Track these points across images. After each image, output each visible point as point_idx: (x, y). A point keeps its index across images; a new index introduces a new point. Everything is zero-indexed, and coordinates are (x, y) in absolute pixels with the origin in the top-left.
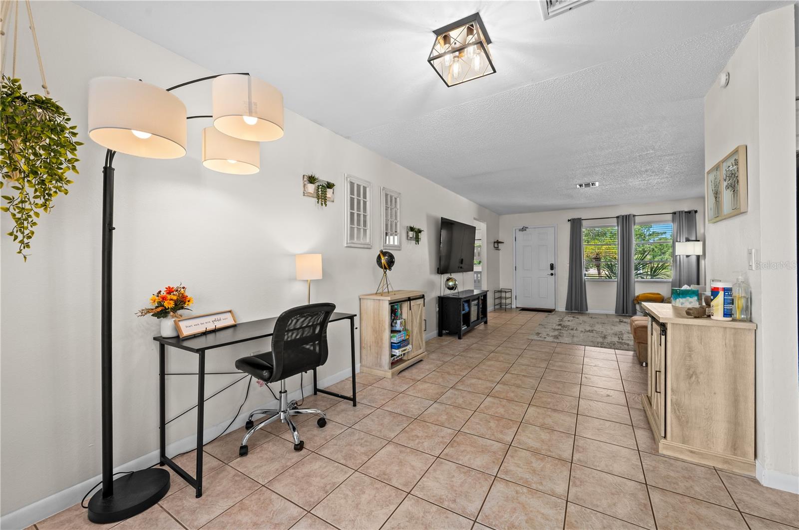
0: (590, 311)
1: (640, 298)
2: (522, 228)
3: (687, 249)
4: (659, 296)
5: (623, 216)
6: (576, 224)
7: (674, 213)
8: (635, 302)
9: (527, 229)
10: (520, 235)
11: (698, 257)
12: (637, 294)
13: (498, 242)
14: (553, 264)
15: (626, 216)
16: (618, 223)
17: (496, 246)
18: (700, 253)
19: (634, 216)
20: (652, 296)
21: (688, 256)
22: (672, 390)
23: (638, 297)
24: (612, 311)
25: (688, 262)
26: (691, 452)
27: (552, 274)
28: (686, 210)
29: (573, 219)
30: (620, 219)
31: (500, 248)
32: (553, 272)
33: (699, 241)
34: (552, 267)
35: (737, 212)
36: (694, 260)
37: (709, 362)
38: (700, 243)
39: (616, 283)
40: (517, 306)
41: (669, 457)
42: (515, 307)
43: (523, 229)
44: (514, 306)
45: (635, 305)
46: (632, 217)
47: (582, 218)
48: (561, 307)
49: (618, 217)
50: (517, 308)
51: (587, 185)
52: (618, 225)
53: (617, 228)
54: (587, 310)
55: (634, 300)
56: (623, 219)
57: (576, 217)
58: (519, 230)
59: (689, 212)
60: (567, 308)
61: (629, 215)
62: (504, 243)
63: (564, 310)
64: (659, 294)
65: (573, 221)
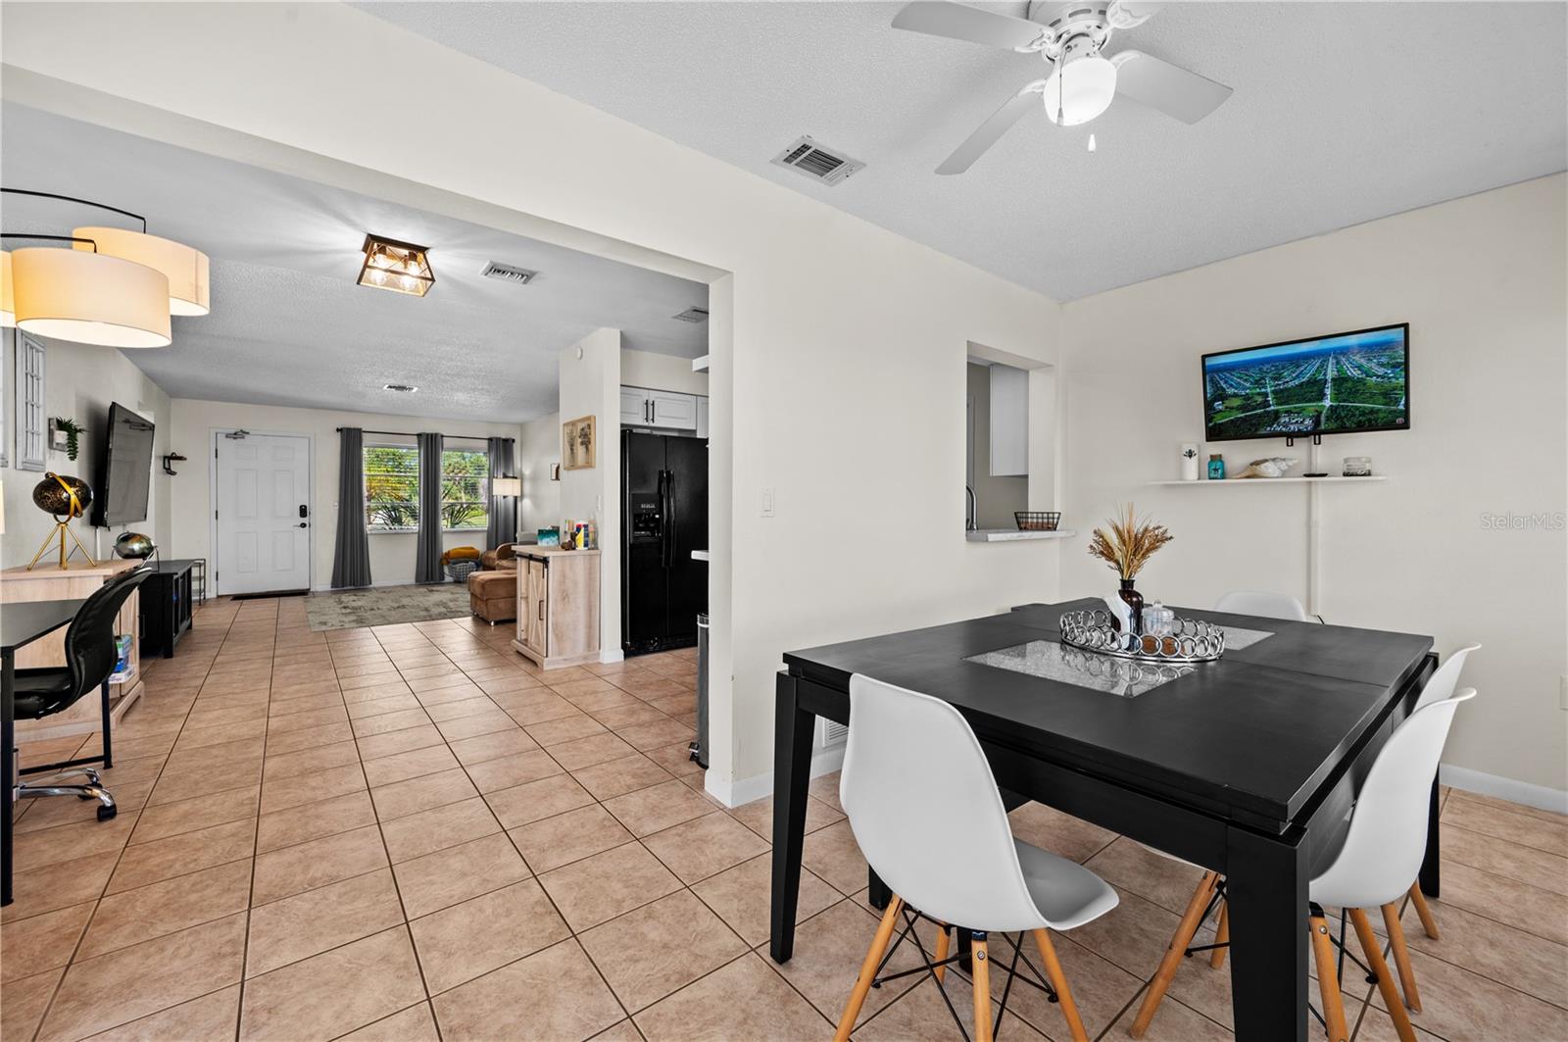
0: (375, 584)
1: (451, 555)
2: (233, 432)
3: (504, 488)
4: (472, 551)
5: (428, 435)
6: (351, 440)
7: (491, 440)
8: (444, 561)
9: (246, 436)
10: (227, 447)
11: (516, 498)
12: (445, 550)
13: (173, 457)
14: (305, 507)
15: (432, 435)
16: (419, 444)
17: (166, 464)
18: (518, 494)
19: (442, 436)
20: (466, 551)
21: (504, 497)
22: (553, 614)
23: (448, 554)
24: (411, 579)
25: (505, 503)
26: (565, 660)
27: (303, 525)
28: (503, 437)
29: (349, 429)
30: (423, 439)
31: (172, 469)
32: (305, 520)
33: (516, 478)
34: (303, 512)
35: (589, 465)
36: (511, 500)
37: (575, 584)
38: (518, 481)
39: (417, 535)
40: (220, 594)
41: (552, 670)
42: (215, 596)
43: (235, 434)
44: (211, 594)
45: (442, 565)
46: (439, 437)
47: (364, 429)
48: (323, 581)
49: (419, 435)
50: (219, 597)
51: (401, 388)
52: (419, 448)
53: (417, 451)
54: (370, 583)
55: (441, 560)
56: (427, 438)
57: (352, 426)
58: (227, 437)
59: (506, 441)
60: (334, 584)
61: (436, 435)
62: (185, 459)
63: (328, 587)
64: (472, 548)
65: (345, 432)
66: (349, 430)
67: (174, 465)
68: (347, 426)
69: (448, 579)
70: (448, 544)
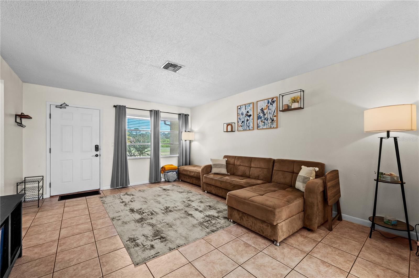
0: (131, 184)
1: (166, 169)
3: (185, 137)
6: (120, 112)
7: (180, 114)
8: (162, 171)
9: (67, 107)
10: (56, 112)
11: (190, 141)
12: (162, 166)
13: (22, 116)
14: (98, 145)
15: (156, 111)
16: (151, 115)
17: (18, 120)
18: (191, 139)
20: (170, 166)
21: (186, 141)
23: (163, 168)
25: (186, 143)
27: (97, 156)
28: (185, 113)
30: (153, 113)
31: (23, 123)
32: (98, 153)
33: (190, 132)
34: (97, 148)
39: (149, 160)
40: (52, 195)
42: (49, 196)
43: (61, 105)
44: (46, 196)
45: (161, 173)
47: (126, 107)
49: (151, 111)
50: (51, 197)
52: (151, 117)
54: (129, 184)
55: (160, 171)
56: (155, 113)
57: (121, 105)
58: (56, 107)
59: (186, 115)
60: (112, 185)
61: (159, 111)
62: (31, 118)
63: (109, 187)
64: (172, 165)
65: (118, 107)
66: (120, 106)
67: (24, 121)
68: (119, 104)
69: (163, 180)
70: (163, 163)
